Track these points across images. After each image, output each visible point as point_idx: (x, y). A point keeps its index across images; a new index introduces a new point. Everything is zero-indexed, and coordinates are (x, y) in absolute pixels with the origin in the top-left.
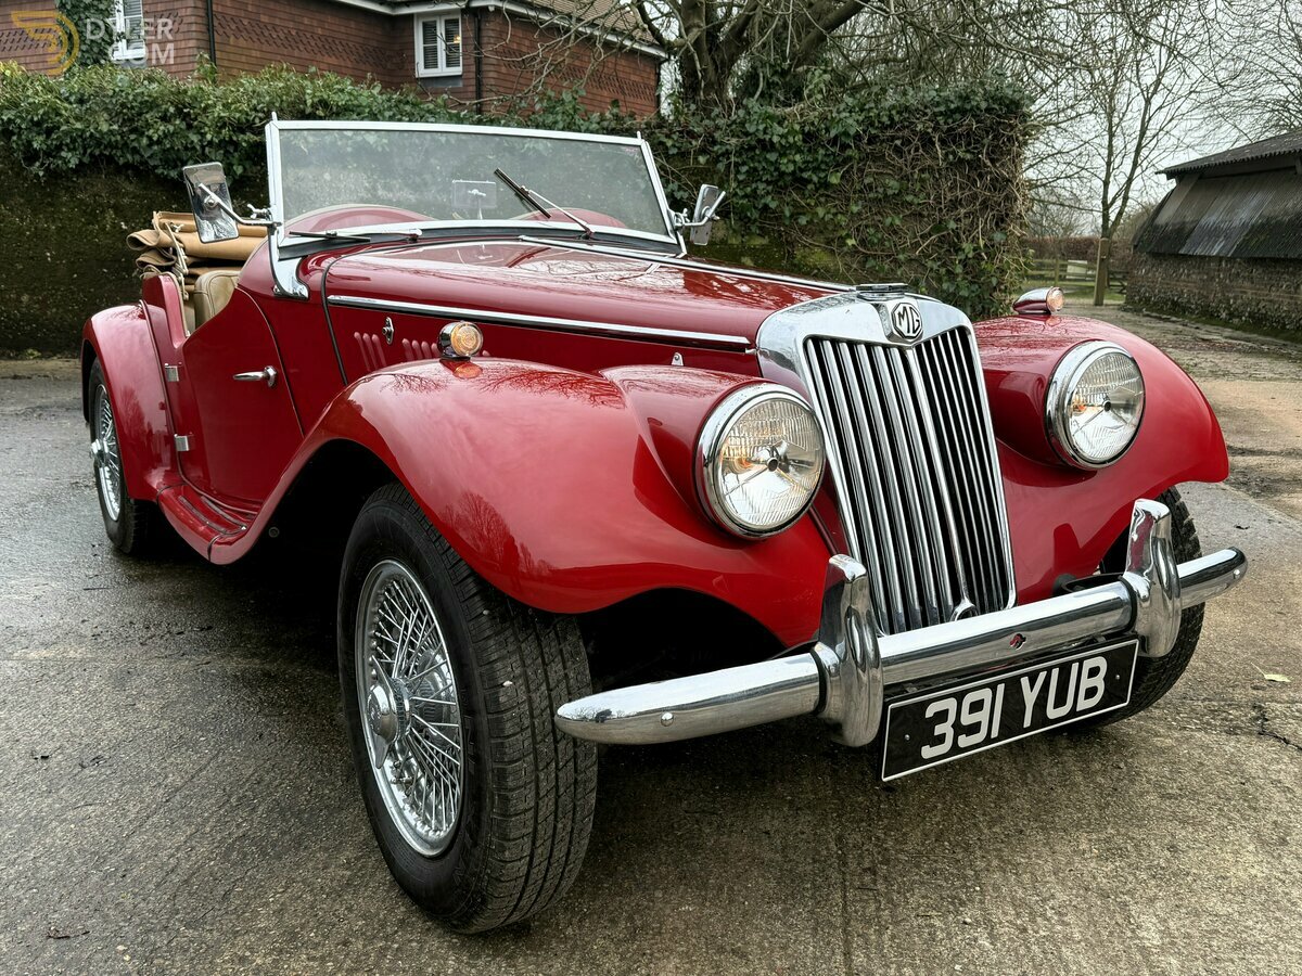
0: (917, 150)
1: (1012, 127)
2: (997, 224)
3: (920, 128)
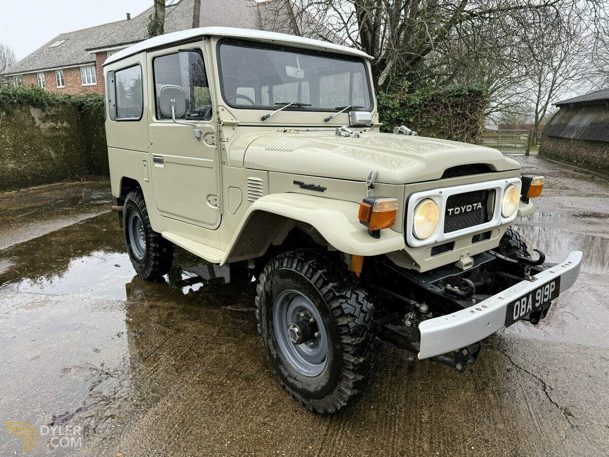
0: (442, 109)
1: (478, 101)
2: (472, 136)
3: (444, 102)
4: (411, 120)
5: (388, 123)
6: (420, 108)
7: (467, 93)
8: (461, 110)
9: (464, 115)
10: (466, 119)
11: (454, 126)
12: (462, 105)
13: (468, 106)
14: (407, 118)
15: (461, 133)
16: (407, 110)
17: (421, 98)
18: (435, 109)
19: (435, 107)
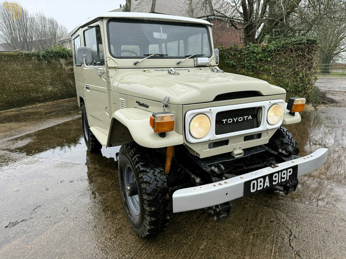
1: (313, 47)
2: (309, 69)
3: (290, 48)
4: (269, 60)
5: (254, 62)
6: (275, 52)
7: (306, 42)
8: (302, 53)
9: (304, 56)
10: (305, 58)
11: (297, 63)
12: (302, 49)
13: (306, 50)
14: (266, 59)
15: (301, 67)
16: (266, 54)
17: (276, 46)
18: (285, 53)
19: (285, 51)
